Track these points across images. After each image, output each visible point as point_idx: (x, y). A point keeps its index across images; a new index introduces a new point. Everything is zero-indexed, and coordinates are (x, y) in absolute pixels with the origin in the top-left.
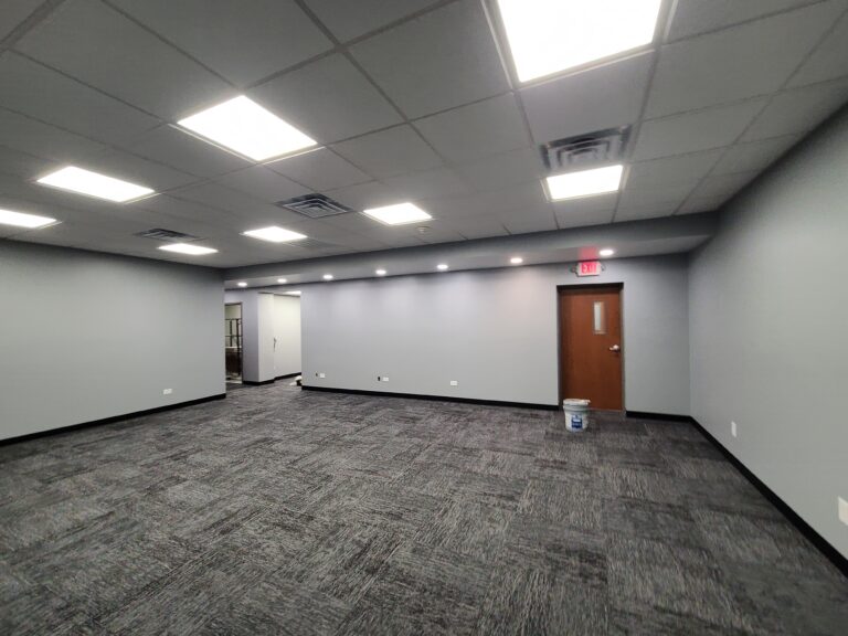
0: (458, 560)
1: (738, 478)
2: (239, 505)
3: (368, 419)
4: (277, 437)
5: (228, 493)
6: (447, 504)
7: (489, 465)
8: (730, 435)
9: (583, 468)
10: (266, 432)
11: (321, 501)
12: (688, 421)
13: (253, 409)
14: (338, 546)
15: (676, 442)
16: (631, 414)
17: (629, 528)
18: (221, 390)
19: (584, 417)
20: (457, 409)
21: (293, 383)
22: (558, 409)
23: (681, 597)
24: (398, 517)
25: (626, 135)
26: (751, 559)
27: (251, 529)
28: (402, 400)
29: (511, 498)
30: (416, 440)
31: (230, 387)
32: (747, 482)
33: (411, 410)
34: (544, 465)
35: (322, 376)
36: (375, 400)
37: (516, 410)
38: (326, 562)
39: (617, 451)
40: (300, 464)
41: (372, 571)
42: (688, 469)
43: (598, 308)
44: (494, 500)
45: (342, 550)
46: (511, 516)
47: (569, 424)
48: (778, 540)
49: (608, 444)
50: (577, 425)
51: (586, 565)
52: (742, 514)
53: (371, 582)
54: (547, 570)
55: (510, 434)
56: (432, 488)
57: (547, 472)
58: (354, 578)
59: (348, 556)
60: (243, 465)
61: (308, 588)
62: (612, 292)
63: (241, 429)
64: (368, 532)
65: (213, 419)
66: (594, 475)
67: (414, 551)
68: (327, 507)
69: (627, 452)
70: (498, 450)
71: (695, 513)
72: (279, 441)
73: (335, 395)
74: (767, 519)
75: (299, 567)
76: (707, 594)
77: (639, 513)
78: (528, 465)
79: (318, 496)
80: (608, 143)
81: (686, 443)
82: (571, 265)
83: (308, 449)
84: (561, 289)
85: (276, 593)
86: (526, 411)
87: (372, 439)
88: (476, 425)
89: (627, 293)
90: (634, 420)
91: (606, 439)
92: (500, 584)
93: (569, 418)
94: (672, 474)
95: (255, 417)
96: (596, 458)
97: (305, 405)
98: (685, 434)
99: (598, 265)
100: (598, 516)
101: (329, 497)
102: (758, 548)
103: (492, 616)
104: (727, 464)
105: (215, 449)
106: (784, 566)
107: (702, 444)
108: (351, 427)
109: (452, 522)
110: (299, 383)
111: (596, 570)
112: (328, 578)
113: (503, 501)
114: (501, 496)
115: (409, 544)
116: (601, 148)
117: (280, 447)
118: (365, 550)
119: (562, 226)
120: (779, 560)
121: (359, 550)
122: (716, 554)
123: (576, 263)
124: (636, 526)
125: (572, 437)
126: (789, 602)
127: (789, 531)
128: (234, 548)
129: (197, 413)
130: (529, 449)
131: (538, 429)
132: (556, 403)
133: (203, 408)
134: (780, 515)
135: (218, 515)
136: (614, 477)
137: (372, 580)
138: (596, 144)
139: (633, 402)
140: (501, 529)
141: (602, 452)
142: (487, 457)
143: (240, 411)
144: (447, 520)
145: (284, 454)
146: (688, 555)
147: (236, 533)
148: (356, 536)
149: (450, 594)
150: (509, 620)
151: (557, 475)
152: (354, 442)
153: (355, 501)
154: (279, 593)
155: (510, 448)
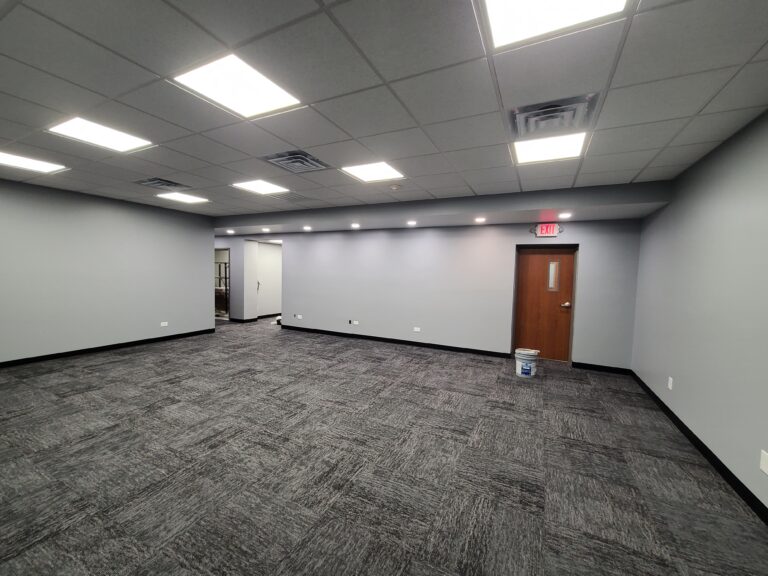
0: (413, 482)
1: (670, 427)
2: (225, 425)
3: (338, 357)
4: (259, 368)
5: (215, 414)
6: (406, 435)
7: (445, 403)
8: (667, 389)
9: (529, 410)
10: (249, 363)
11: (296, 426)
12: (628, 374)
13: (238, 343)
14: (310, 465)
16: (577, 365)
17: (567, 465)
18: (213, 326)
19: (533, 365)
20: (418, 352)
21: (274, 322)
22: (510, 357)
23: (609, 526)
24: (363, 443)
25: (592, 103)
26: (676, 498)
27: (235, 445)
28: (370, 342)
29: (463, 433)
30: (381, 378)
31: (219, 323)
32: (678, 431)
33: (377, 351)
34: (494, 405)
35: (300, 317)
36: (346, 341)
37: (472, 356)
38: (298, 476)
39: (561, 397)
40: (278, 393)
41: (338, 487)
42: (624, 416)
43: (553, 268)
44: (447, 434)
45: (313, 468)
46: (461, 448)
47: (519, 371)
48: (701, 483)
49: (554, 390)
50: (526, 372)
51: (527, 494)
52: (670, 459)
53: (336, 497)
54: (492, 496)
55: (466, 377)
56: (392, 420)
57: (497, 412)
58: (322, 492)
59: (318, 474)
60: (229, 391)
61: (282, 498)
62: (568, 253)
63: (227, 360)
64: (336, 455)
65: (202, 350)
66: (538, 417)
67: (375, 473)
68: (301, 431)
69: (571, 399)
70: (454, 390)
71: (627, 455)
72: (261, 372)
73: (311, 334)
74: (693, 464)
75: (276, 480)
76: (632, 525)
77: (577, 452)
78: (480, 405)
79: (294, 421)
80: (575, 110)
81: (624, 392)
82: (531, 226)
83: (286, 380)
84: (520, 248)
86: (481, 358)
87: (342, 374)
88: (435, 367)
89: (581, 254)
90: (579, 370)
91: (552, 385)
92: (449, 505)
93: (519, 366)
94: (609, 420)
95: (240, 351)
96: (542, 402)
97: (284, 342)
98: (625, 385)
99: (557, 227)
100: (540, 453)
101: (303, 423)
102: (683, 488)
103: (441, 531)
104: (661, 414)
105: (205, 376)
106: (705, 506)
107: (639, 394)
108: (323, 363)
109: (410, 450)
110: (279, 322)
111: (535, 499)
112: (300, 491)
113: (455, 435)
114: (454, 431)
115: (372, 467)
116: (567, 115)
117: (261, 377)
118: (333, 468)
119: (525, 189)
120: (700, 501)
121: (327, 469)
122: (644, 492)
124: (573, 464)
125: (521, 383)
126: (706, 538)
127: (711, 476)
128: (221, 461)
129: (190, 344)
130: (481, 391)
131: (491, 374)
132: (508, 351)
133: (195, 340)
134: (705, 462)
135: (208, 432)
136: (556, 419)
137: (338, 495)
138: (563, 111)
139: (577, 356)
140: (452, 459)
141: (547, 398)
142: (443, 395)
143: (227, 344)
144: (405, 448)
145: (266, 383)
146: (619, 492)
147: (223, 448)
148: (326, 457)
149: (405, 511)
150: (455, 536)
151: (505, 414)
152: (326, 376)
153: (325, 427)
154: (258, 500)
155: (464, 389)
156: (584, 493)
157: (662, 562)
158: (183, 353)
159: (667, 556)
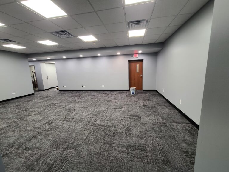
0: (111, 121)
1: (164, 100)
2: (52, 118)
3: (81, 96)
4: (56, 102)
5: (47, 116)
6: (107, 111)
7: (114, 103)
8: (163, 92)
9: (135, 101)
10: (52, 102)
11: (74, 115)
12: (155, 91)
13: (45, 96)
14: (82, 122)
15: (153, 95)
16: (144, 90)
18: (33, 92)
19: (135, 91)
20: (104, 92)
21: (55, 89)
22: (129, 90)
23: (154, 120)
24: (96, 115)
25: (147, 21)
26: (166, 112)
27: (57, 122)
28: (89, 91)
29: (121, 108)
30: (95, 100)
31: (35, 91)
33: (92, 93)
34: (127, 102)
35: (65, 86)
36: (82, 92)
37: (119, 91)
38: (80, 126)
39: (141, 98)
40: (65, 108)
41: (92, 125)
42: (155, 99)
43: (138, 66)
44: (117, 109)
45: (83, 123)
46: (121, 112)
47: (131, 93)
48: (170, 109)
49: (140, 96)
50: (133, 93)
51: (137, 118)
52: (164, 106)
53: (92, 127)
54: (130, 119)
55: (118, 96)
56: (102, 109)
57: (128, 103)
58: (88, 127)
59: (85, 124)
60: (48, 110)
61: (77, 131)
62: (141, 62)
63: (43, 102)
64: (89, 119)
65: (32, 100)
66: (137, 102)
67: (101, 121)
68: (76, 116)
69: (144, 98)
70: (116, 100)
71: (156, 107)
72: (57, 103)
74: (168, 106)
75: (74, 128)
76: (158, 118)
77: (146, 108)
78: (123, 102)
79: (73, 114)
80: (143, 23)
81: (155, 95)
82: (132, 55)
83: (66, 104)
84: (129, 61)
85: (69, 133)
86: (121, 92)
87: (84, 100)
88: (110, 95)
89: (144, 62)
90: (145, 91)
91: (139, 95)
92: (121, 123)
93: (131, 92)
94: (152, 101)
95: (47, 99)
96: (138, 99)
97: (61, 95)
98: (155, 93)
99: (138, 55)
100: (139, 109)
101: (77, 114)
103: (120, 128)
104: (162, 98)
105: (37, 107)
106: (171, 113)
107: (158, 95)
108: (77, 98)
109: (108, 114)
110: (57, 89)
111: (139, 118)
112: (82, 128)
114: (118, 108)
115: (99, 120)
116: (141, 24)
117: (58, 105)
119: (130, 45)
120: (170, 112)
121: (87, 122)
122: (160, 112)
123: (133, 54)
124: (146, 110)
125: (132, 96)
126: (171, 118)
127: (172, 107)
128: (55, 127)
129: (26, 99)
130: (123, 99)
131: (124, 95)
132: (128, 89)
133: (27, 98)
134: (170, 105)
135: (46, 121)
136: (141, 102)
137: (93, 127)
139: (144, 88)
140: (119, 114)
142: (114, 102)
143: (41, 97)
144: (107, 114)
145: (60, 106)
146: (155, 113)
147: (53, 124)
148: (86, 120)
149: (111, 126)
150: (123, 128)
151: (130, 103)
152: (79, 102)
153: (83, 113)
154: (70, 133)
155: (119, 99)
156: (149, 115)
157: (164, 123)
158: (25, 102)
159: (164, 122)
